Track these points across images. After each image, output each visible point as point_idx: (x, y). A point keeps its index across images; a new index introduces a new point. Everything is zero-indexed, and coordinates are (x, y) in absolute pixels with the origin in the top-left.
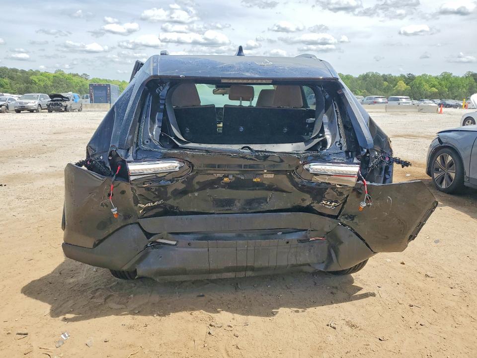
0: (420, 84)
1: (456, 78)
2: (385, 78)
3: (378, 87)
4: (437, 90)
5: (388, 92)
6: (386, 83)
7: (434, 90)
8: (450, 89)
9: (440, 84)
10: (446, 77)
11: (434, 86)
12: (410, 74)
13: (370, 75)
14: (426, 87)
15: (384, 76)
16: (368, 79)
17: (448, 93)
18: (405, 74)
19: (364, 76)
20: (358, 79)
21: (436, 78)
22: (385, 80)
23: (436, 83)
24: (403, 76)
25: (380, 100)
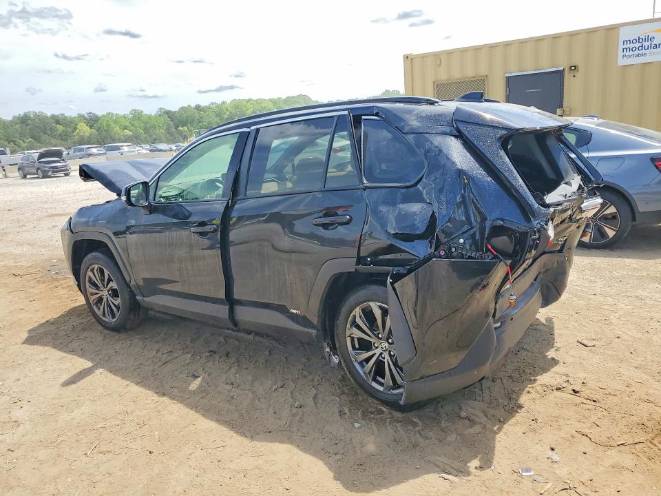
0: (108, 126)
1: (150, 117)
2: (57, 120)
3: (49, 133)
4: (131, 133)
5: (66, 140)
6: (60, 128)
7: (127, 132)
8: (146, 130)
9: (133, 125)
10: (137, 115)
11: (126, 128)
12: (90, 113)
13: (32, 116)
14: (117, 129)
15: (53, 117)
16: (29, 121)
17: (145, 135)
18: (84, 113)
19: (22, 118)
20: (13, 123)
21: (124, 117)
22: (58, 122)
23: (128, 124)
24: (81, 116)
25: (94, 151)
